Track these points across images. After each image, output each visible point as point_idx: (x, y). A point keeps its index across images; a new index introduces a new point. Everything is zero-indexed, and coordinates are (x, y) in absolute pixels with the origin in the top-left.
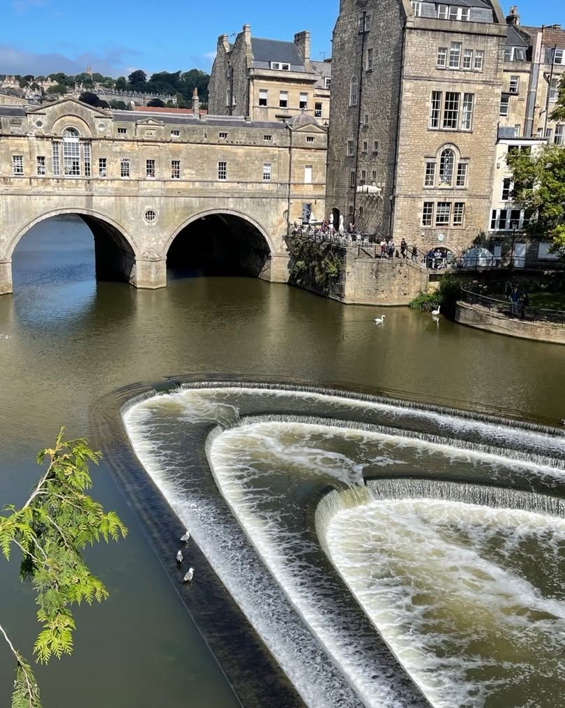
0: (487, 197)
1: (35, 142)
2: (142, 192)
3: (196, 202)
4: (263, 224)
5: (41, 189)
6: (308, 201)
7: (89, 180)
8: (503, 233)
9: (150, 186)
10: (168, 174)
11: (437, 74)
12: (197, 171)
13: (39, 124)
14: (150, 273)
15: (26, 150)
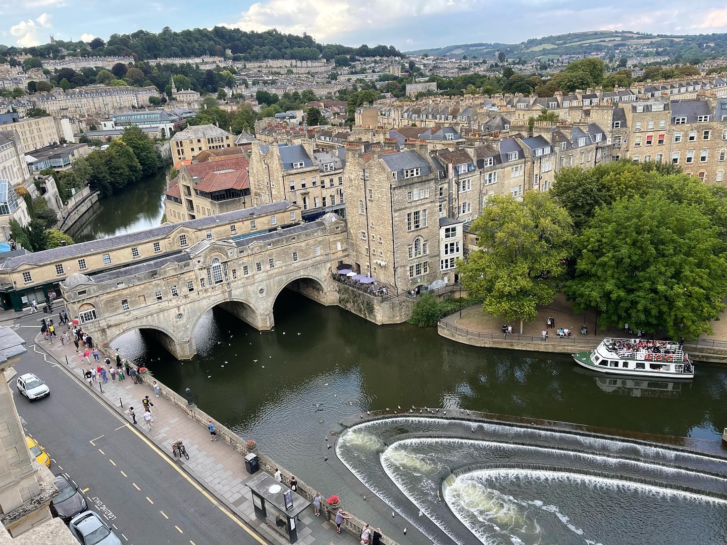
0: (439, 255)
1: (198, 272)
2: (256, 281)
3: (284, 277)
4: (319, 278)
5: (205, 295)
6: (340, 260)
7: (228, 284)
8: (447, 270)
9: (261, 276)
10: (268, 267)
11: (409, 205)
12: (283, 261)
13: (199, 262)
14: (267, 322)
15: (194, 277)
